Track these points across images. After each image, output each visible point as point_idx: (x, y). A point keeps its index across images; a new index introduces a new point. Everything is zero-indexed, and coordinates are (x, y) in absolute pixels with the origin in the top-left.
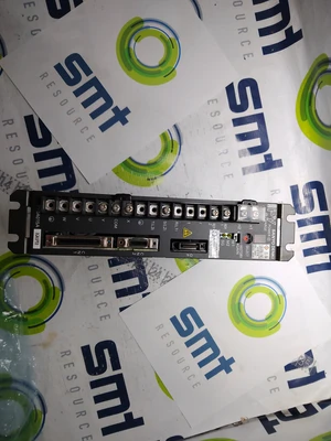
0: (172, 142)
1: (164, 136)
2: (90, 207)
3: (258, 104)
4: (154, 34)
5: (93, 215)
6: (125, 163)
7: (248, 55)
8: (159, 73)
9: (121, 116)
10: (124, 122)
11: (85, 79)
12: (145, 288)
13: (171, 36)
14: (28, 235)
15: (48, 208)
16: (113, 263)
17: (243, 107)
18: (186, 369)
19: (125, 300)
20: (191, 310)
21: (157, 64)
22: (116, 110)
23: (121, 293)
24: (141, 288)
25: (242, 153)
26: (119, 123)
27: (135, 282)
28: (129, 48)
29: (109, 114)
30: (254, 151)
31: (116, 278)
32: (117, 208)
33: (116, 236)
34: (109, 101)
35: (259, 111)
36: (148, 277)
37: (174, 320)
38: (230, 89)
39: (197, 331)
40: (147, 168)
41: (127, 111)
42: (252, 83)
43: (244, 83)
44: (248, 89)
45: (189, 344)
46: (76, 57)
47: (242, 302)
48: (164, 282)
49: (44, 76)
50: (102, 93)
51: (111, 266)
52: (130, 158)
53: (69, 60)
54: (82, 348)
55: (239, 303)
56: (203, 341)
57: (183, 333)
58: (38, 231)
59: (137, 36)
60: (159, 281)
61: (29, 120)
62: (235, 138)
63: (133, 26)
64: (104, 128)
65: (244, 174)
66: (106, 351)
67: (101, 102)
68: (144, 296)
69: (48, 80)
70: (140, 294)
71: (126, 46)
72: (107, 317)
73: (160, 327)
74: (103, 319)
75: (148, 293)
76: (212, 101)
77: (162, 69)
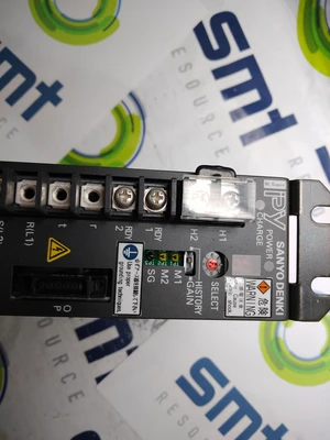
0: (130, 119)
1: (117, 110)
3: (243, 44)
6: (67, 159)
8: (95, 26)
9: (51, 94)
10: (56, 101)
12: (130, 340)
17: (224, 51)
20: (205, 363)
21: (90, 15)
22: (42, 87)
23: (94, 355)
24: (123, 341)
25: (236, 115)
26: (49, 105)
27: (111, 334)
29: (33, 95)
30: (251, 109)
31: (83, 332)
34: (30, 77)
35: (246, 53)
36: (130, 322)
37: (182, 382)
38: (199, 30)
39: (220, 393)
41: (58, 86)
44: (226, 26)
45: (211, 415)
47: (281, 335)
48: (156, 327)
50: (18, 67)
52: (74, 151)
55: (277, 339)
56: (233, 408)
57: (199, 401)
60: (149, 325)
62: (220, 96)
64: (28, 115)
65: (244, 143)
67: (19, 80)
68: (129, 352)
70: (123, 352)
72: (80, 396)
73: (163, 397)
74: (73, 399)
75: (135, 348)
76: (178, 51)
77: (99, 20)
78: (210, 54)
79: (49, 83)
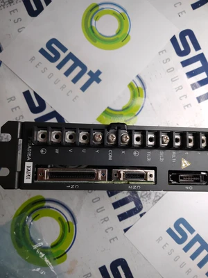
0: (138, 89)
1: (131, 86)
2: (84, 137)
3: (197, 47)
4: (108, 13)
5: (87, 146)
6: (105, 112)
7: (181, 13)
8: (117, 39)
9: (95, 77)
10: (99, 81)
11: (63, 55)
12: (140, 209)
13: (121, 11)
14: (19, 169)
15: (40, 139)
16: (111, 194)
17: (187, 51)
18: (189, 271)
19: (127, 222)
20: (182, 221)
21: (115, 33)
22: (90, 73)
23: (122, 217)
24: (137, 210)
25: (194, 86)
26: (95, 83)
27: (131, 205)
28: (91, 27)
29: (86, 78)
30: (202, 83)
31: (116, 205)
32: (113, 138)
33: (110, 168)
34: (84, 68)
35: (199, 52)
36: (141, 199)
37: (170, 231)
38: (173, 40)
39: (190, 237)
40: (122, 112)
41: (99, 72)
42: (189, 33)
43: (183, 34)
44: (187, 38)
45: (186, 249)
46: (54, 41)
48: (155, 202)
49: (32, 59)
50: (77, 63)
51: (110, 196)
52: (108, 108)
53: (49, 45)
54: (100, 269)
56: (197, 245)
57: (179, 241)
58: (29, 165)
59: (95, 16)
60: (151, 201)
61: (27, 95)
62: (185, 76)
63: (91, 10)
64: (84, 88)
65: (199, 102)
66: (120, 268)
67: (78, 70)
68: (141, 215)
69: (36, 62)
70: (138, 215)
71: (89, 26)
72: (115, 239)
73: (160, 239)
74: (112, 241)
75: (145, 213)
76: (162, 52)
77: (119, 36)
78: (180, 53)
79: (94, 71)
